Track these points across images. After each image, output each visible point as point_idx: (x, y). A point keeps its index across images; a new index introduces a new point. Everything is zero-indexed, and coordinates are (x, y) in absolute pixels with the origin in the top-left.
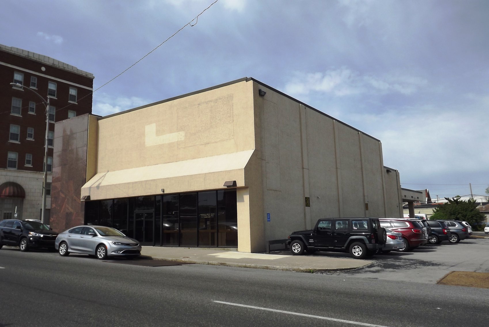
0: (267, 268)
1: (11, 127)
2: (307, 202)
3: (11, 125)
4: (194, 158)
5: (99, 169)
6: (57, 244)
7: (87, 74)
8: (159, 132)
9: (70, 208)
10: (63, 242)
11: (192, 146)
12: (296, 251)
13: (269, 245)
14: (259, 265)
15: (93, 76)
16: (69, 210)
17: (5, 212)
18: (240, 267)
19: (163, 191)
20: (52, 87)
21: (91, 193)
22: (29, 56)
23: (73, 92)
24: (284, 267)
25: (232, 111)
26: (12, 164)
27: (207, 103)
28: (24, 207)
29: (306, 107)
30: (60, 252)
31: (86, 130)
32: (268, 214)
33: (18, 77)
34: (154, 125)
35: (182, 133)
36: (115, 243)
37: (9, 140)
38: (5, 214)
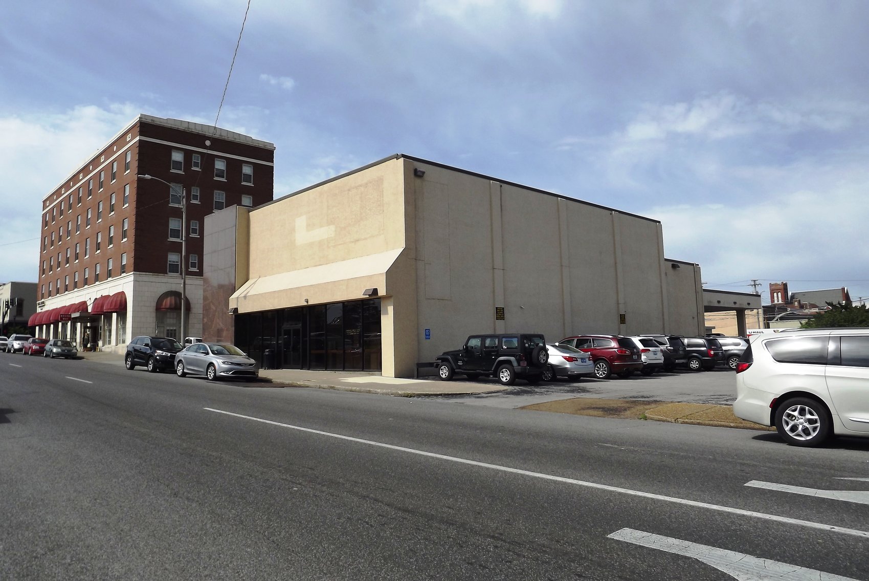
0: (369, 392)
1: (170, 221)
2: (500, 314)
3: (170, 219)
4: (344, 260)
5: (251, 276)
6: (176, 363)
7: (266, 144)
8: (310, 226)
9: (221, 324)
10: (180, 361)
11: (341, 244)
12: (444, 376)
13: (418, 369)
14: (363, 389)
15: (274, 146)
16: (220, 325)
17: (168, 328)
18: (346, 391)
19: (307, 302)
20: (220, 165)
21: (239, 305)
22: (189, 128)
23: (247, 170)
24: (384, 391)
25: (382, 199)
26: (174, 268)
27: (356, 188)
28: (190, 322)
29: (502, 184)
30: (178, 372)
31: (234, 226)
32: (426, 329)
33: (177, 157)
34: (304, 218)
35: (332, 228)
36: (224, 363)
37: (168, 238)
38: (168, 330)
